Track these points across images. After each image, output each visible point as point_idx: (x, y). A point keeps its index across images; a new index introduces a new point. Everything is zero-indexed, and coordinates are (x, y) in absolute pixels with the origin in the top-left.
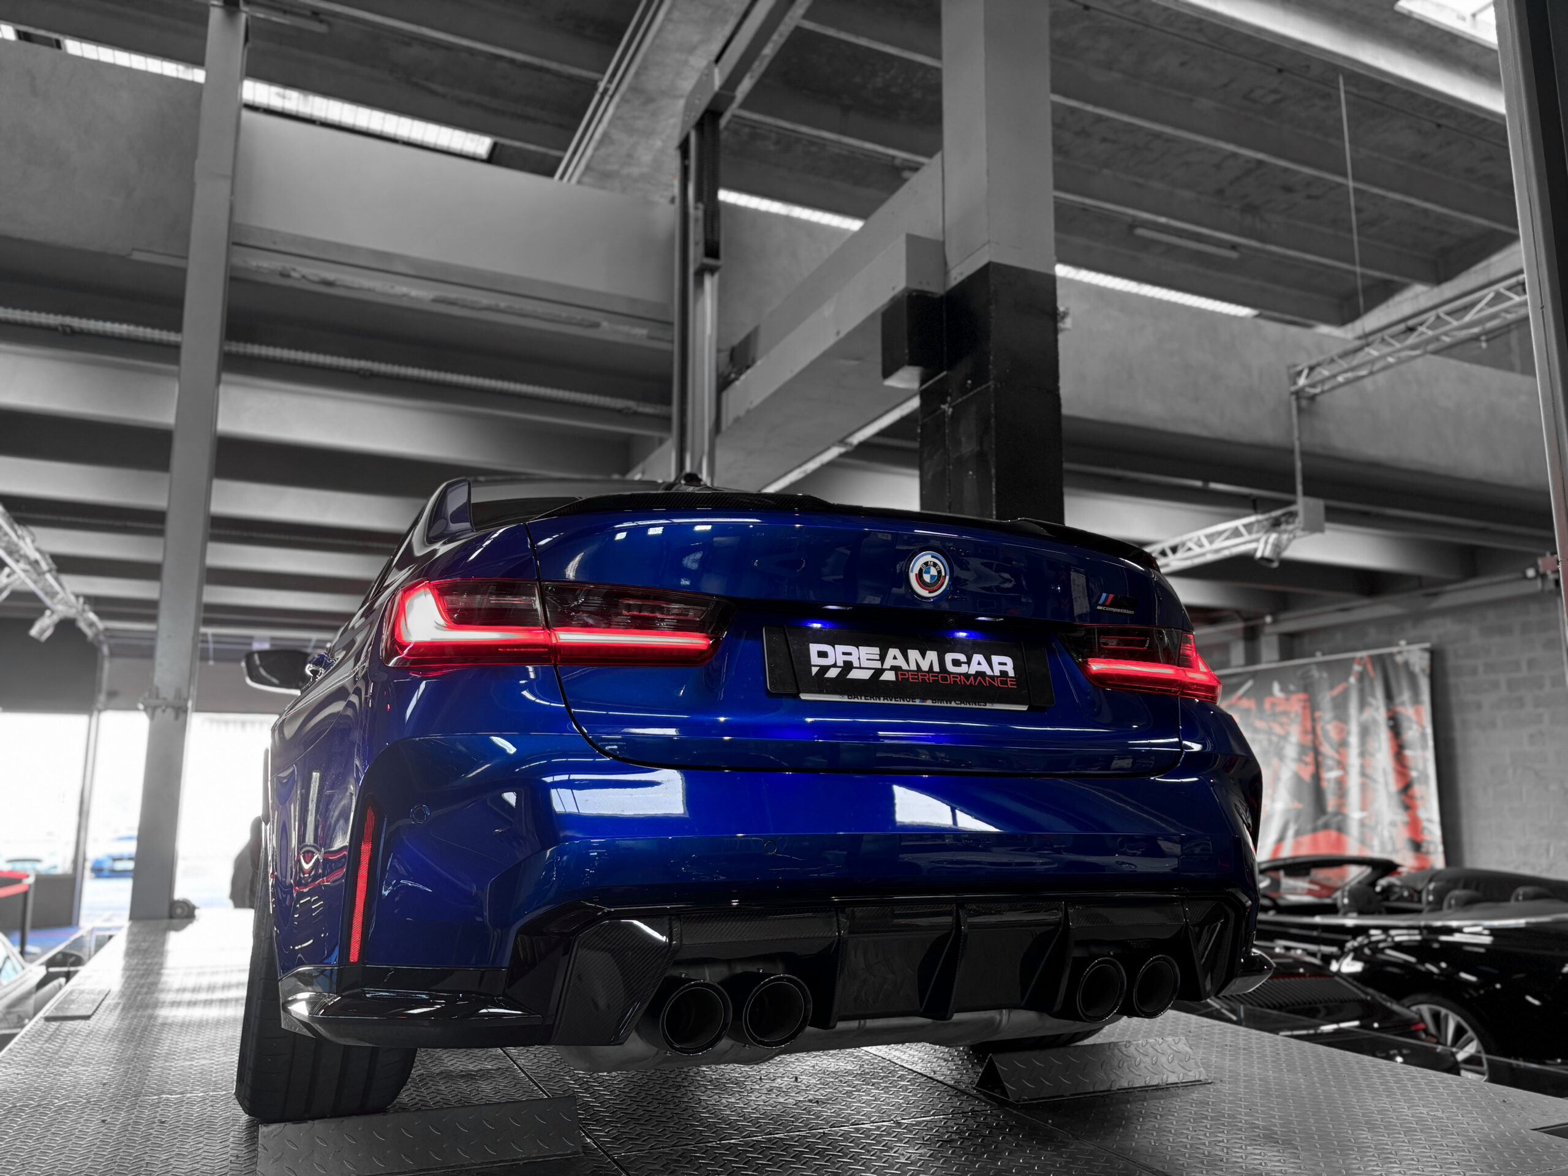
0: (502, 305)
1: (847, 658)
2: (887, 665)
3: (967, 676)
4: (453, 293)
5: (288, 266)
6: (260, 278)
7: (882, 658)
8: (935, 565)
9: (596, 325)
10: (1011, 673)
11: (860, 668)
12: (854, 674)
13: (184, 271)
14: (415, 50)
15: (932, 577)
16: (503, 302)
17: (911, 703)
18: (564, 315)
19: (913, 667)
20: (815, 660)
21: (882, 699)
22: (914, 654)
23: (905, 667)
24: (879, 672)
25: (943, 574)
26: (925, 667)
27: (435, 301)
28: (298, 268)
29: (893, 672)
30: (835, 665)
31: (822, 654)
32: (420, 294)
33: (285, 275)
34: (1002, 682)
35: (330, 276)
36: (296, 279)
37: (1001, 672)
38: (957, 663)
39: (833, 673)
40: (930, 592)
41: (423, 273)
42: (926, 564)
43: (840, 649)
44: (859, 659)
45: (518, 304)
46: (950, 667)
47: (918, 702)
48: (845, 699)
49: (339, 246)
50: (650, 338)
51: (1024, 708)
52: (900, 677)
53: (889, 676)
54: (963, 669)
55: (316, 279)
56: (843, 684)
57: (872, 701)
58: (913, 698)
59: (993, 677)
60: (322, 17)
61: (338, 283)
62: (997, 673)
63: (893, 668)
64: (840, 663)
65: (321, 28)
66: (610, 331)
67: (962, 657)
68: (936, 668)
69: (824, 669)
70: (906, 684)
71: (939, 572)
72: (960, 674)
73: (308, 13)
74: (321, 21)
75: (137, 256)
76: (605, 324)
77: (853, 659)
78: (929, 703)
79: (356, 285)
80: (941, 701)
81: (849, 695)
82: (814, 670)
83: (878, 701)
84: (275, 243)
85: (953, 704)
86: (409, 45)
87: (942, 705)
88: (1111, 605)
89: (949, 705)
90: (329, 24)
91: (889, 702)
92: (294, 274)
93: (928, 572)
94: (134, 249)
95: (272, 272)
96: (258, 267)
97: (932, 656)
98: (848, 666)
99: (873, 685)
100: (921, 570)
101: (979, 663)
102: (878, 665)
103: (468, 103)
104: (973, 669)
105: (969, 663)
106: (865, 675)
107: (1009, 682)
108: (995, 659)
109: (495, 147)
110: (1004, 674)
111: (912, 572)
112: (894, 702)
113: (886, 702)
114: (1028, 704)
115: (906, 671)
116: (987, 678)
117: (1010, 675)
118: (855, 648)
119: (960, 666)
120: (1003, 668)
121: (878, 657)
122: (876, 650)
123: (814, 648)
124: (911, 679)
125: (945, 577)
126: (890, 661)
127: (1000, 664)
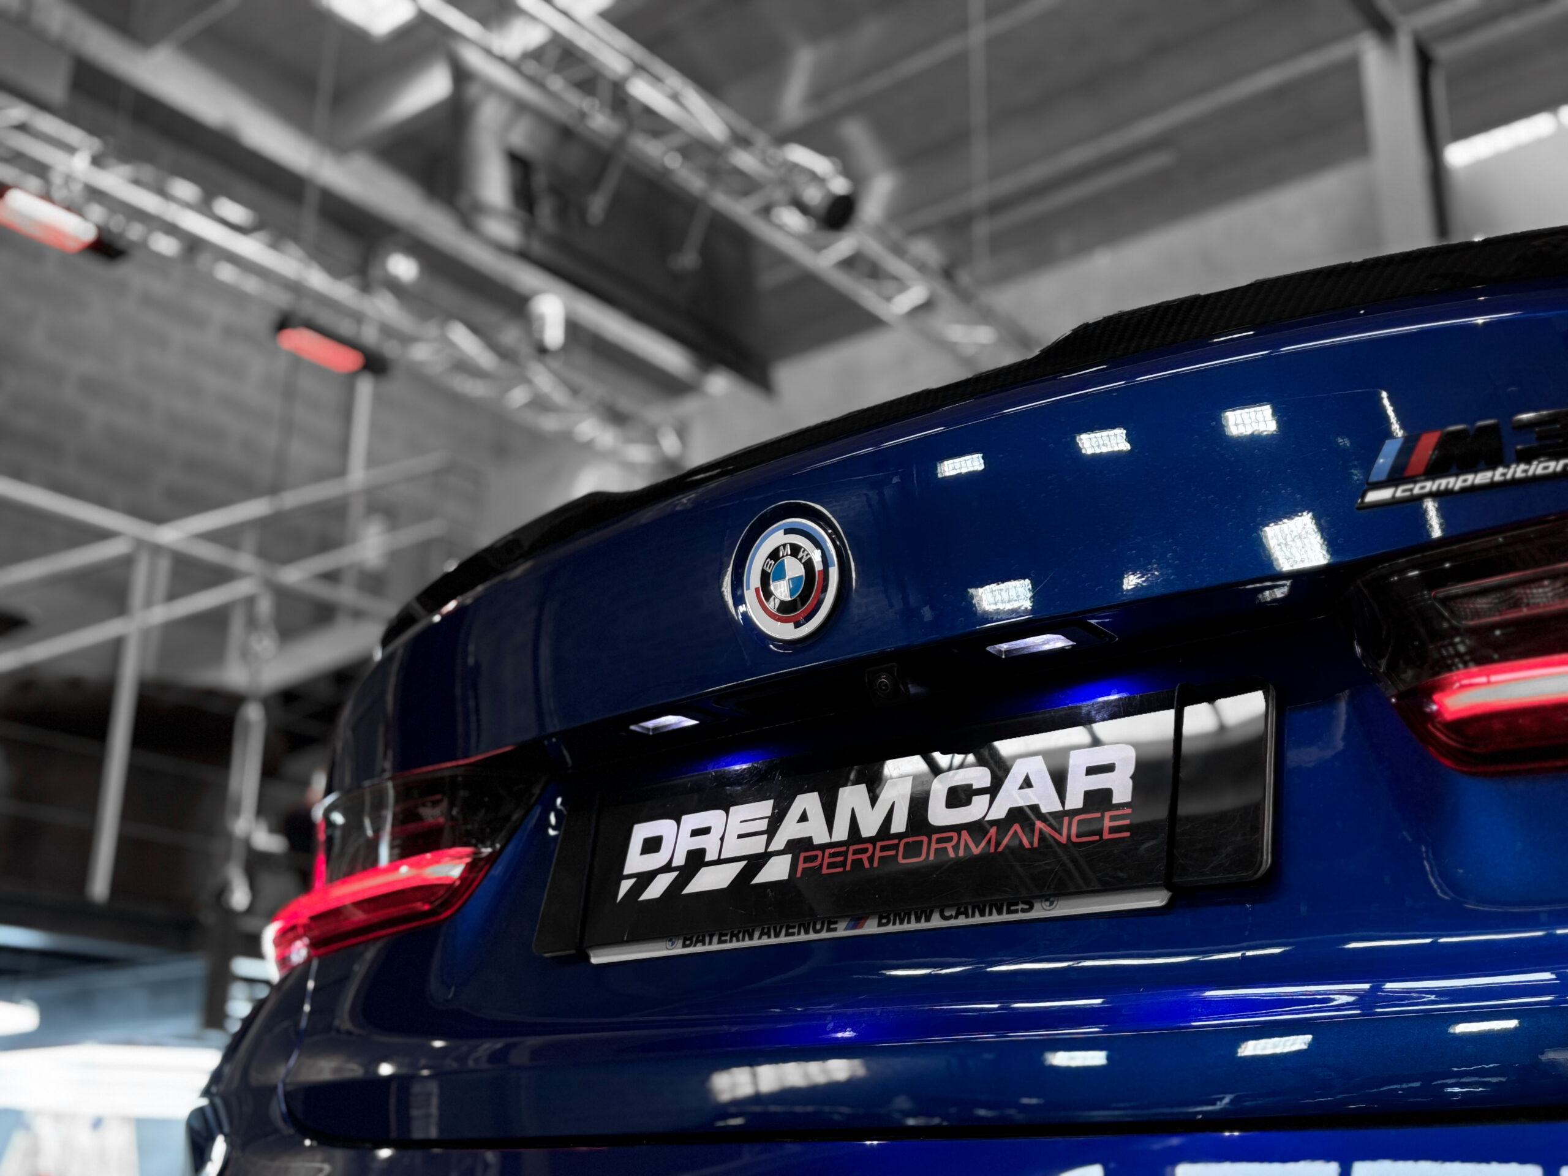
1: (698, 843)
2: (779, 842)
3: (977, 828)
7: (774, 825)
8: (795, 550)
10: (1123, 793)
11: (719, 861)
12: (702, 881)
15: (794, 584)
17: (824, 935)
19: (841, 832)
20: (636, 862)
21: (757, 934)
22: (852, 797)
23: (820, 836)
24: (756, 862)
25: (818, 566)
26: (869, 828)
29: (788, 857)
30: (667, 868)
31: (652, 845)
34: (1089, 827)
37: (1089, 795)
38: (959, 797)
39: (656, 889)
40: (798, 625)
42: (774, 555)
43: (692, 821)
44: (722, 839)
46: (939, 814)
47: (842, 931)
48: (678, 950)
51: (1156, 900)
52: (801, 866)
53: (777, 870)
54: (977, 809)
56: (678, 912)
58: (830, 923)
59: (1056, 819)
62: (1074, 800)
63: (798, 847)
64: (680, 860)
67: (979, 775)
68: (899, 825)
69: (645, 879)
70: (818, 883)
71: (809, 565)
72: (958, 828)
77: (710, 845)
78: (871, 928)
80: (903, 917)
81: (688, 941)
82: (626, 886)
83: (747, 943)
85: (936, 922)
87: (906, 927)
88: (1434, 471)
89: (923, 925)
91: (773, 941)
93: (780, 575)
97: (898, 791)
98: (696, 860)
99: (743, 898)
100: (765, 578)
101: (1027, 784)
102: (756, 845)
104: (1010, 798)
105: (993, 791)
106: (721, 878)
107: (1107, 824)
110: (1098, 799)
111: (748, 588)
112: (783, 939)
113: (765, 941)
114: (1168, 886)
115: (823, 847)
116: (1039, 824)
117: (1117, 799)
118: (719, 814)
119: (968, 802)
120: (1098, 782)
121: (763, 825)
122: (765, 808)
123: (642, 832)
124: (831, 865)
125: (825, 573)
126: (790, 829)
127: (1091, 771)
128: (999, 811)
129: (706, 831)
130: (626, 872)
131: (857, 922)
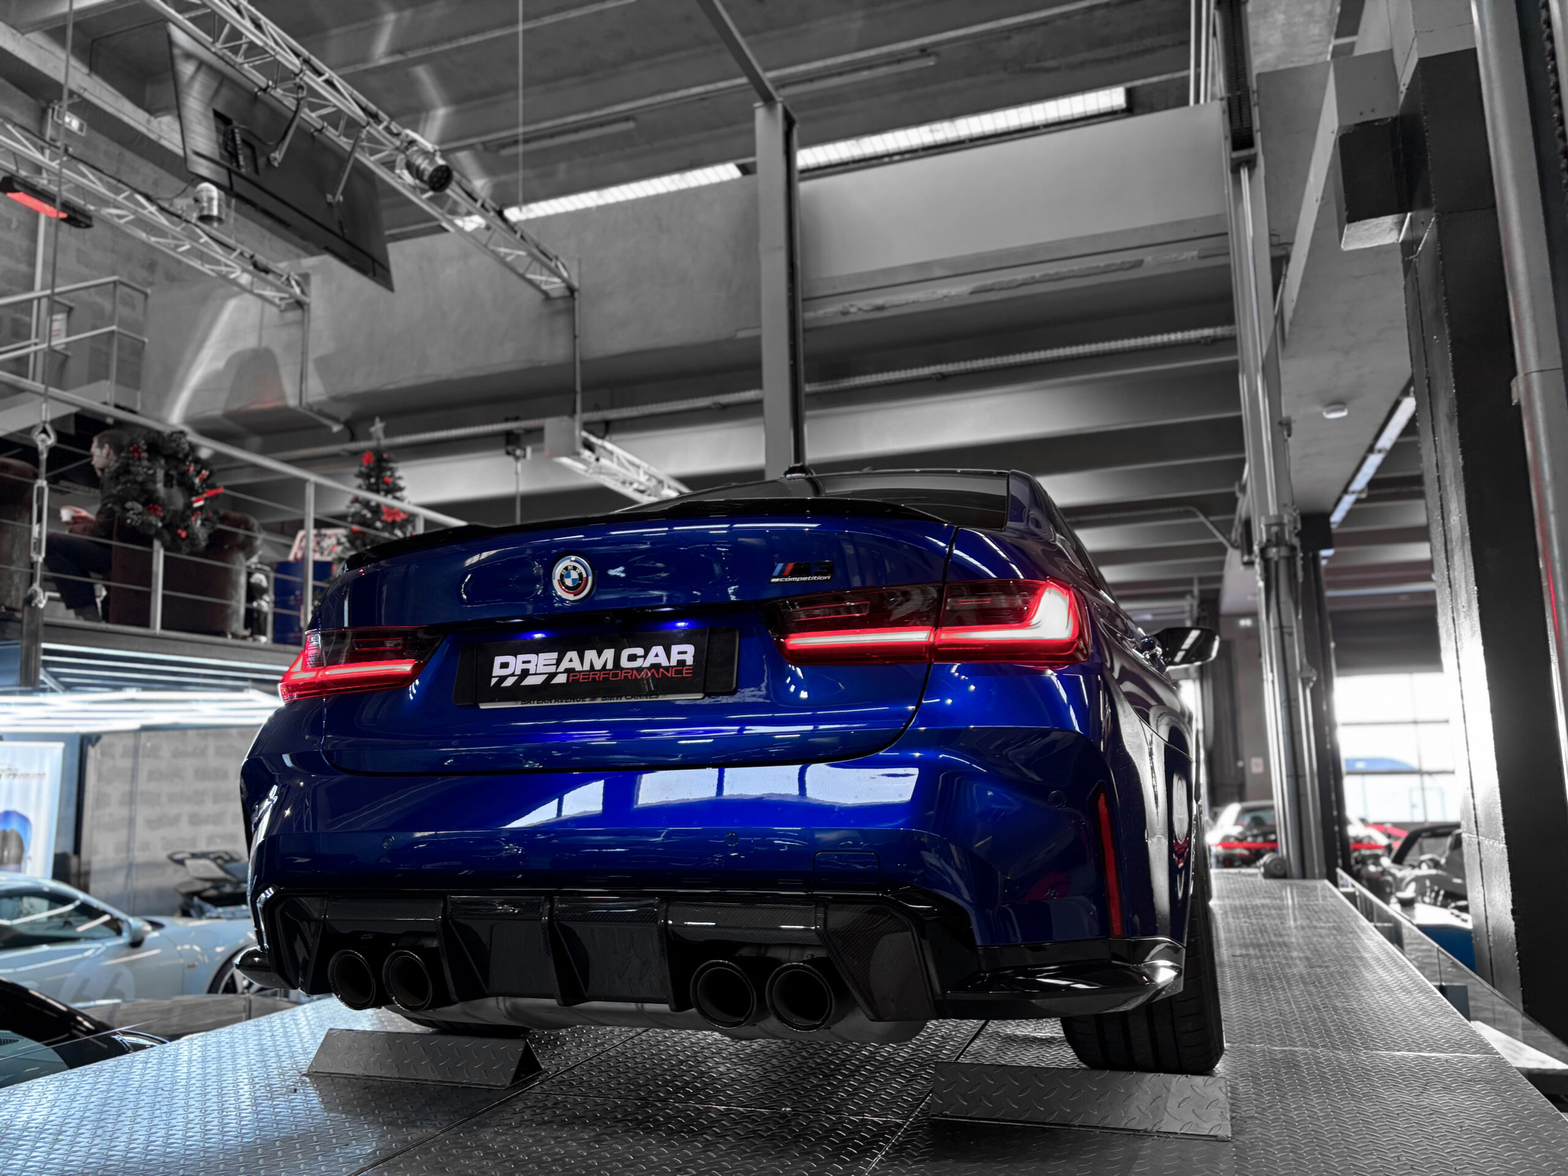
0: (1037, 275)
1: (526, 666)
2: (561, 668)
3: (639, 669)
4: (988, 279)
5: (846, 304)
6: (827, 323)
7: (559, 662)
8: (575, 568)
9: (1139, 264)
10: (690, 660)
11: (536, 674)
12: (529, 681)
13: (758, 338)
14: (1016, 40)
15: (574, 580)
16: (1037, 272)
17: (581, 703)
18: (1102, 264)
19: (587, 667)
20: (497, 671)
21: (553, 701)
22: (590, 655)
23: (578, 668)
24: (552, 676)
25: (585, 575)
26: (598, 666)
27: (973, 293)
28: (854, 303)
29: (566, 675)
30: (513, 675)
31: (504, 665)
32: (958, 290)
33: (845, 313)
34: (677, 672)
35: (879, 301)
36: (855, 313)
37: (678, 661)
38: (632, 658)
39: (509, 682)
40: (575, 595)
41: (958, 270)
42: (566, 568)
43: (522, 657)
44: (536, 665)
45: (1052, 269)
46: (625, 663)
47: (588, 701)
48: (519, 705)
49: (885, 272)
50: (1201, 257)
51: (700, 696)
52: (571, 678)
53: (561, 679)
54: (639, 663)
55: (869, 308)
56: (518, 691)
57: (544, 704)
58: (583, 698)
59: (667, 669)
60: (929, 51)
61: (887, 305)
62: (674, 663)
63: (568, 671)
64: (518, 672)
65: (931, 62)
66: (1154, 263)
67: (639, 651)
68: (610, 666)
69: (503, 679)
70: (578, 684)
71: (580, 575)
72: (632, 669)
73: (917, 53)
74: (929, 55)
75: (741, 335)
76: (1148, 259)
77: (532, 668)
78: (599, 701)
79: (903, 302)
80: (612, 697)
81: (524, 701)
82: (494, 681)
83: (550, 704)
84: (835, 287)
85: (624, 700)
86: (1008, 38)
87: (612, 701)
88: (792, 575)
89: (619, 701)
90: (936, 54)
91: (560, 704)
92: (853, 310)
93: (569, 576)
94: (737, 330)
95: (835, 313)
96: (825, 313)
97: (609, 654)
98: (525, 673)
99: (547, 689)
100: (562, 576)
101: (657, 655)
102: (552, 669)
103: (1082, 64)
104: (651, 660)
105: (645, 656)
106: (537, 680)
107: (685, 671)
108: (675, 649)
109: (1130, 94)
110: (681, 663)
111: (554, 579)
112: (564, 703)
113: (557, 704)
114: (703, 692)
115: (580, 672)
116: (661, 670)
117: (688, 663)
118: (534, 656)
119: (635, 660)
120: (682, 657)
121: (554, 662)
122: (555, 655)
123: (499, 660)
124: (583, 679)
125: (587, 578)
126: (565, 664)
127: (679, 653)
128: (647, 664)
129: (529, 662)
130: (494, 675)
131: (594, 698)
